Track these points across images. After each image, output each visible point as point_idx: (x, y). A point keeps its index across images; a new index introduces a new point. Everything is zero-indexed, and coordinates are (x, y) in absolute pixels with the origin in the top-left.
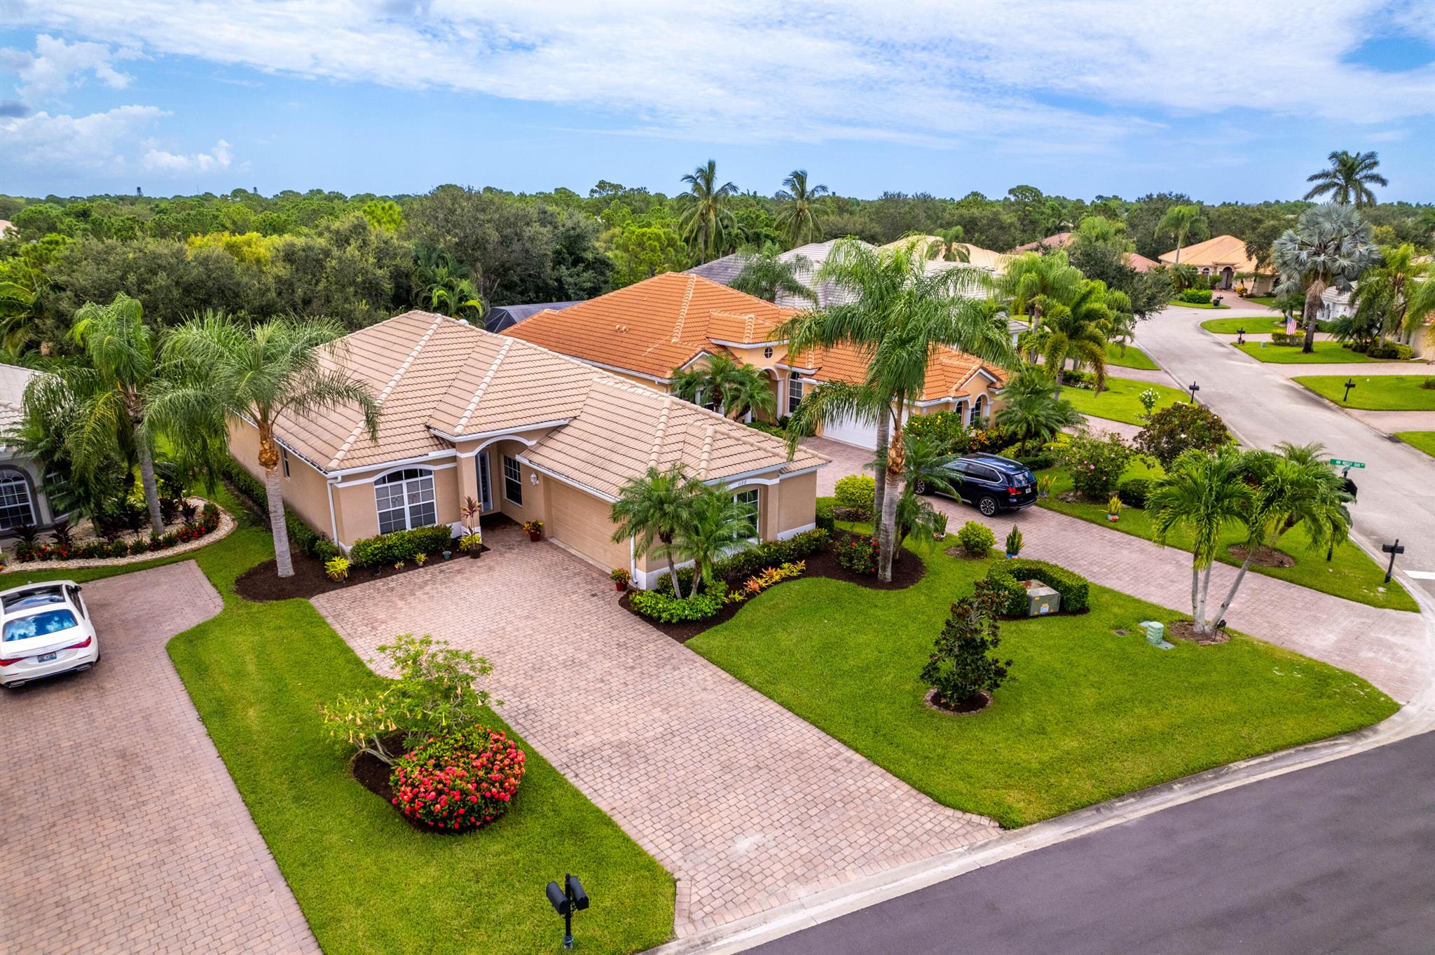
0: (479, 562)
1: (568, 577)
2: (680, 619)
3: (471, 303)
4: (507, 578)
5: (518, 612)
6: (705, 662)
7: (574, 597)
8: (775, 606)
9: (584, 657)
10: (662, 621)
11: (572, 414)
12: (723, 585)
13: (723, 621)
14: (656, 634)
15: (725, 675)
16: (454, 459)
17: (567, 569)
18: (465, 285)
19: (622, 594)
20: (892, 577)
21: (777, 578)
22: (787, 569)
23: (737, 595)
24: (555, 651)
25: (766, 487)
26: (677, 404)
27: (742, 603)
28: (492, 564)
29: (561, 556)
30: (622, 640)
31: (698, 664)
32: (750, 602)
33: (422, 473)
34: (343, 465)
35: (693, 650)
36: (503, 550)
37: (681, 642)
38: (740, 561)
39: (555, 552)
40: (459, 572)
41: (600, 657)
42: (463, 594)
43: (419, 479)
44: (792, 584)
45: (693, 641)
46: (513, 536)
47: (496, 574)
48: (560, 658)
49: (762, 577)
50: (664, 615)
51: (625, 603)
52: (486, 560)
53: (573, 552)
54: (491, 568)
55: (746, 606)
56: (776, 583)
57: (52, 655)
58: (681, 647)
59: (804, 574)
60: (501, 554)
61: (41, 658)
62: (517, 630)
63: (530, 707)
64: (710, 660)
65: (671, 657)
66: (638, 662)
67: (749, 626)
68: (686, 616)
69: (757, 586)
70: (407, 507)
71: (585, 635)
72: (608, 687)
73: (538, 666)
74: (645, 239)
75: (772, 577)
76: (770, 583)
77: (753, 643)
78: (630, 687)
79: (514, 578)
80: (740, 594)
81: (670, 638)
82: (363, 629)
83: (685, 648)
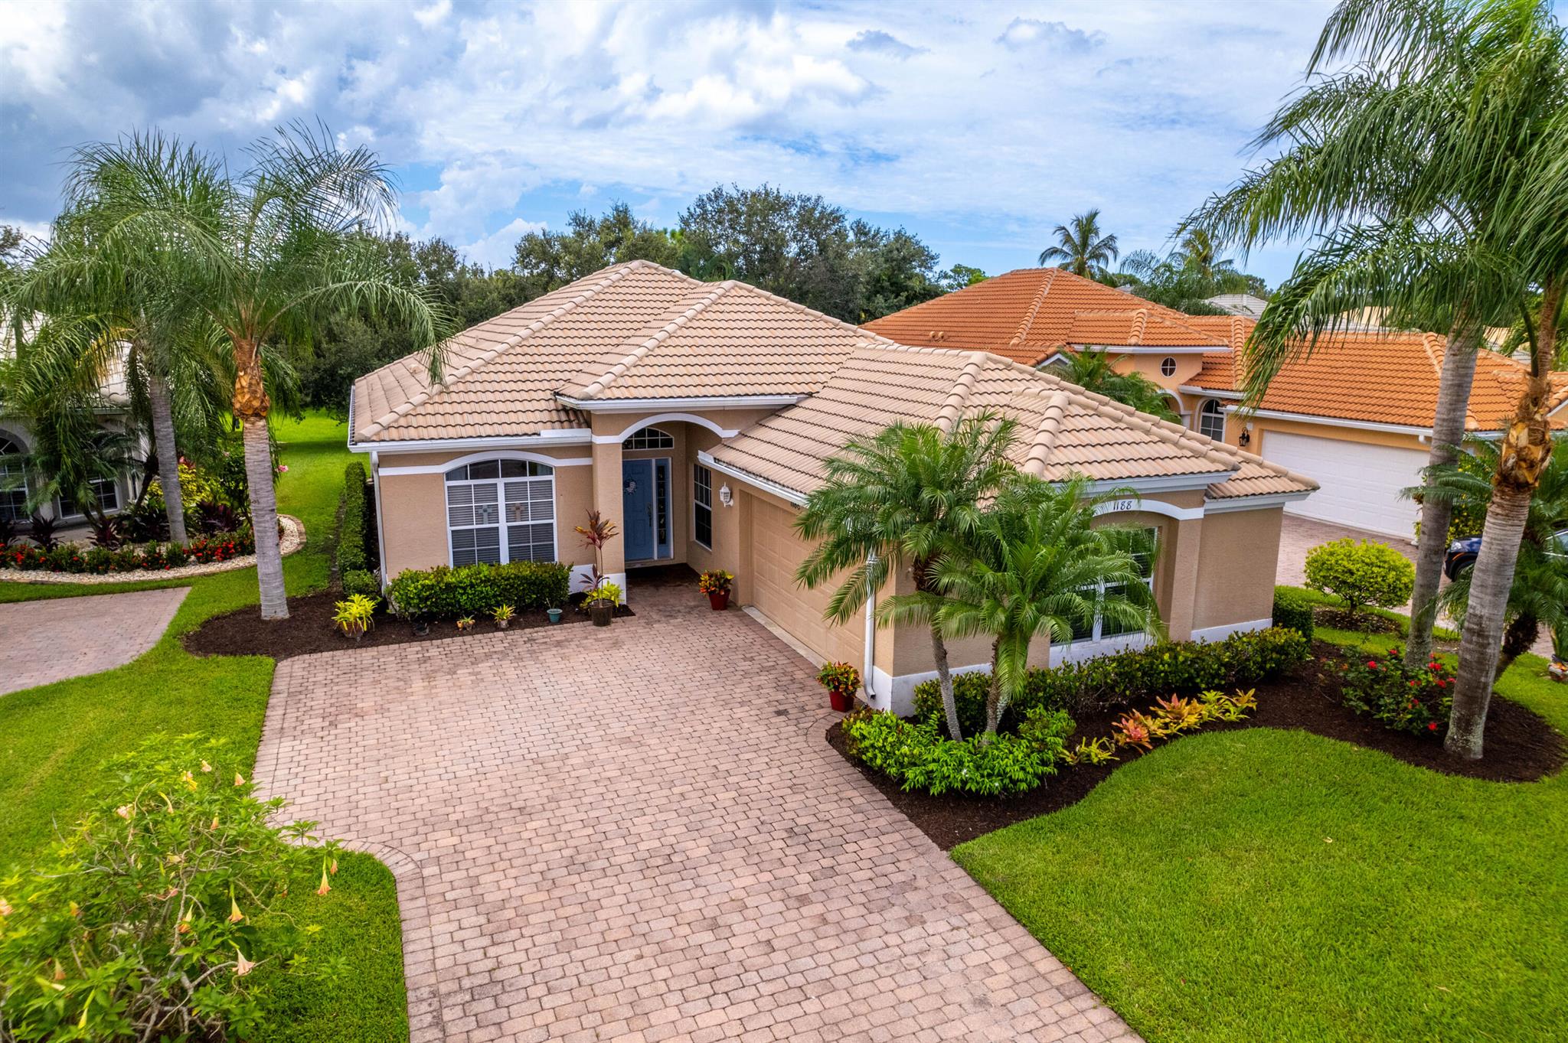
0: (604, 633)
1: (746, 674)
2: (950, 789)
4: (635, 662)
5: (616, 728)
6: (996, 911)
7: (740, 712)
8: (1189, 783)
9: (698, 850)
10: (906, 787)
12: (1062, 720)
13: (1056, 807)
14: (885, 815)
15: (1047, 964)
16: (587, 449)
17: (752, 659)
19: (838, 717)
20: (1485, 750)
21: (1192, 720)
22: (1213, 703)
23: (1094, 748)
24: (642, 825)
25: (1172, 521)
26: (995, 362)
27: (1105, 769)
28: (623, 636)
29: (751, 635)
30: (801, 821)
31: (975, 917)
32: (1126, 767)
33: (535, 469)
34: (385, 435)
35: (971, 873)
36: (655, 617)
37: (944, 847)
38: (1106, 675)
39: (744, 629)
40: (559, 644)
41: (734, 857)
42: (538, 682)
43: (528, 479)
44: (1226, 738)
45: (978, 847)
46: (687, 597)
47: (617, 654)
48: (642, 846)
49: (1155, 716)
50: (910, 774)
51: (837, 738)
52: (619, 629)
53: (777, 631)
54: (617, 644)
55: (1117, 775)
56: (1188, 731)
58: (940, 858)
59: (1251, 719)
60: (649, 623)
62: (590, 765)
63: (499, 975)
64: (1010, 909)
65: (910, 885)
66: (823, 884)
67: (1122, 826)
68: (964, 782)
69: (1144, 733)
70: (503, 525)
71: (725, 797)
72: (723, 946)
73: (583, 858)
75: (1179, 717)
76: (1174, 729)
77: (1130, 876)
78: (779, 957)
79: (646, 664)
80: (1103, 747)
81: (918, 832)
82: (317, 723)
83: (951, 864)
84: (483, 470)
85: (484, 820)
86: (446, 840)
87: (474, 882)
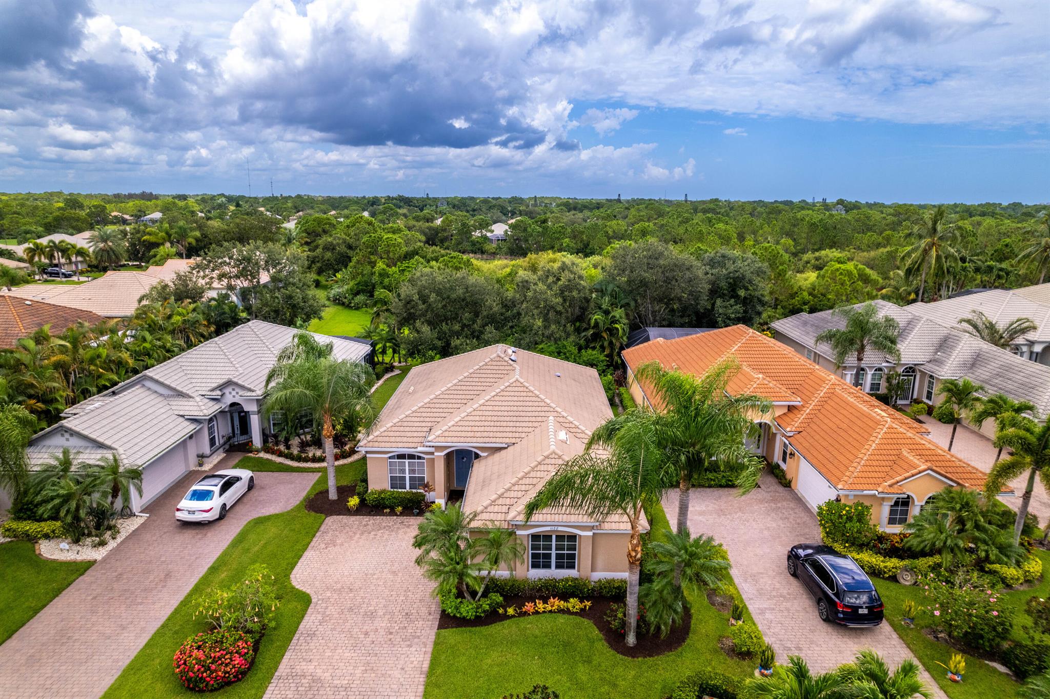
3: (617, 326)
6: (431, 650)
9: (381, 613)
10: (443, 610)
11: (513, 441)
15: (427, 665)
18: (618, 313)
20: (635, 645)
21: (557, 608)
22: (574, 604)
23: (512, 610)
24: (375, 602)
25: (580, 536)
27: (509, 618)
30: (413, 612)
31: (424, 649)
32: (516, 619)
33: (419, 458)
34: (368, 445)
35: (438, 638)
37: (438, 630)
38: (539, 585)
41: (387, 618)
42: (390, 543)
43: (416, 461)
44: (562, 617)
48: (370, 608)
55: (511, 621)
56: (550, 611)
57: (193, 512)
58: (435, 632)
59: (582, 613)
61: (189, 512)
62: (378, 579)
63: (316, 632)
65: (420, 637)
66: (400, 631)
67: (487, 638)
69: (534, 609)
70: (407, 476)
71: (402, 599)
72: (364, 639)
73: (354, 608)
74: (838, 273)
75: (552, 606)
76: (546, 610)
78: (373, 645)
80: (515, 610)
81: (437, 623)
82: (323, 546)
83: (434, 634)
84: (401, 456)
85: (340, 591)
86: (328, 594)
87: (327, 608)
